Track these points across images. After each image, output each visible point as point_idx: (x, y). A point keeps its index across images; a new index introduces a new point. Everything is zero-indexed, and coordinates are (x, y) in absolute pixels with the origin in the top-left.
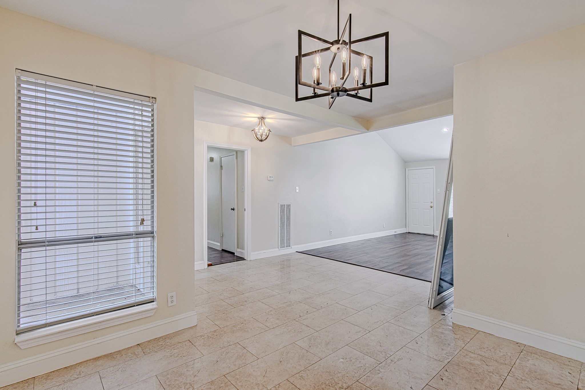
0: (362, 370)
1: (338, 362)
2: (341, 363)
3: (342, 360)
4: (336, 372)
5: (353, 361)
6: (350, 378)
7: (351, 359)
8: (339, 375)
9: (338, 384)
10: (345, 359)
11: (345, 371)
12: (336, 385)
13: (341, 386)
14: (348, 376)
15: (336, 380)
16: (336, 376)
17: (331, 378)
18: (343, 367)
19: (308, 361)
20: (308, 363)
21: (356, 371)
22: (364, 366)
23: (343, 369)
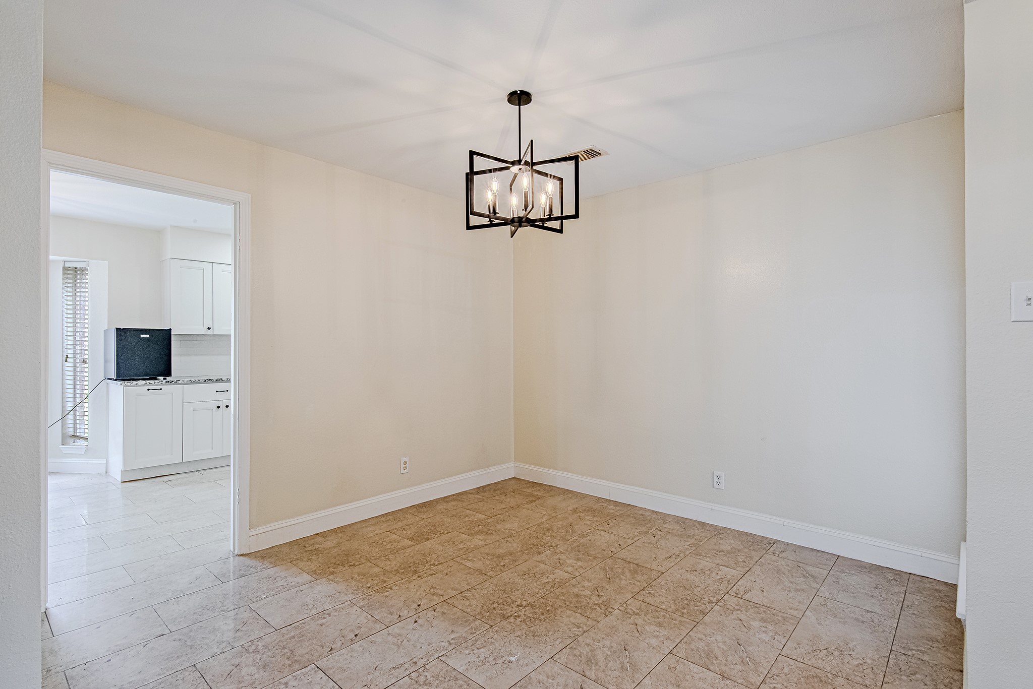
0: (479, 642)
1: (519, 654)
2: (514, 652)
3: (513, 659)
4: (524, 637)
5: (490, 659)
6: (502, 630)
7: (494, 663)
8: (519, 633)
9: (521, 621)
10: (506, 662)
11: (508, 640)
12: (525, 620)
13: (517, 618)
14: (506, 633)
15: (524, 626)
16: (524, 631)
17: (532, 628)
18: (512, 645)
19: (577, 652)
20: (575, 649)
21: (490, 640)
22: (473, 650)
23: (512, 642)
